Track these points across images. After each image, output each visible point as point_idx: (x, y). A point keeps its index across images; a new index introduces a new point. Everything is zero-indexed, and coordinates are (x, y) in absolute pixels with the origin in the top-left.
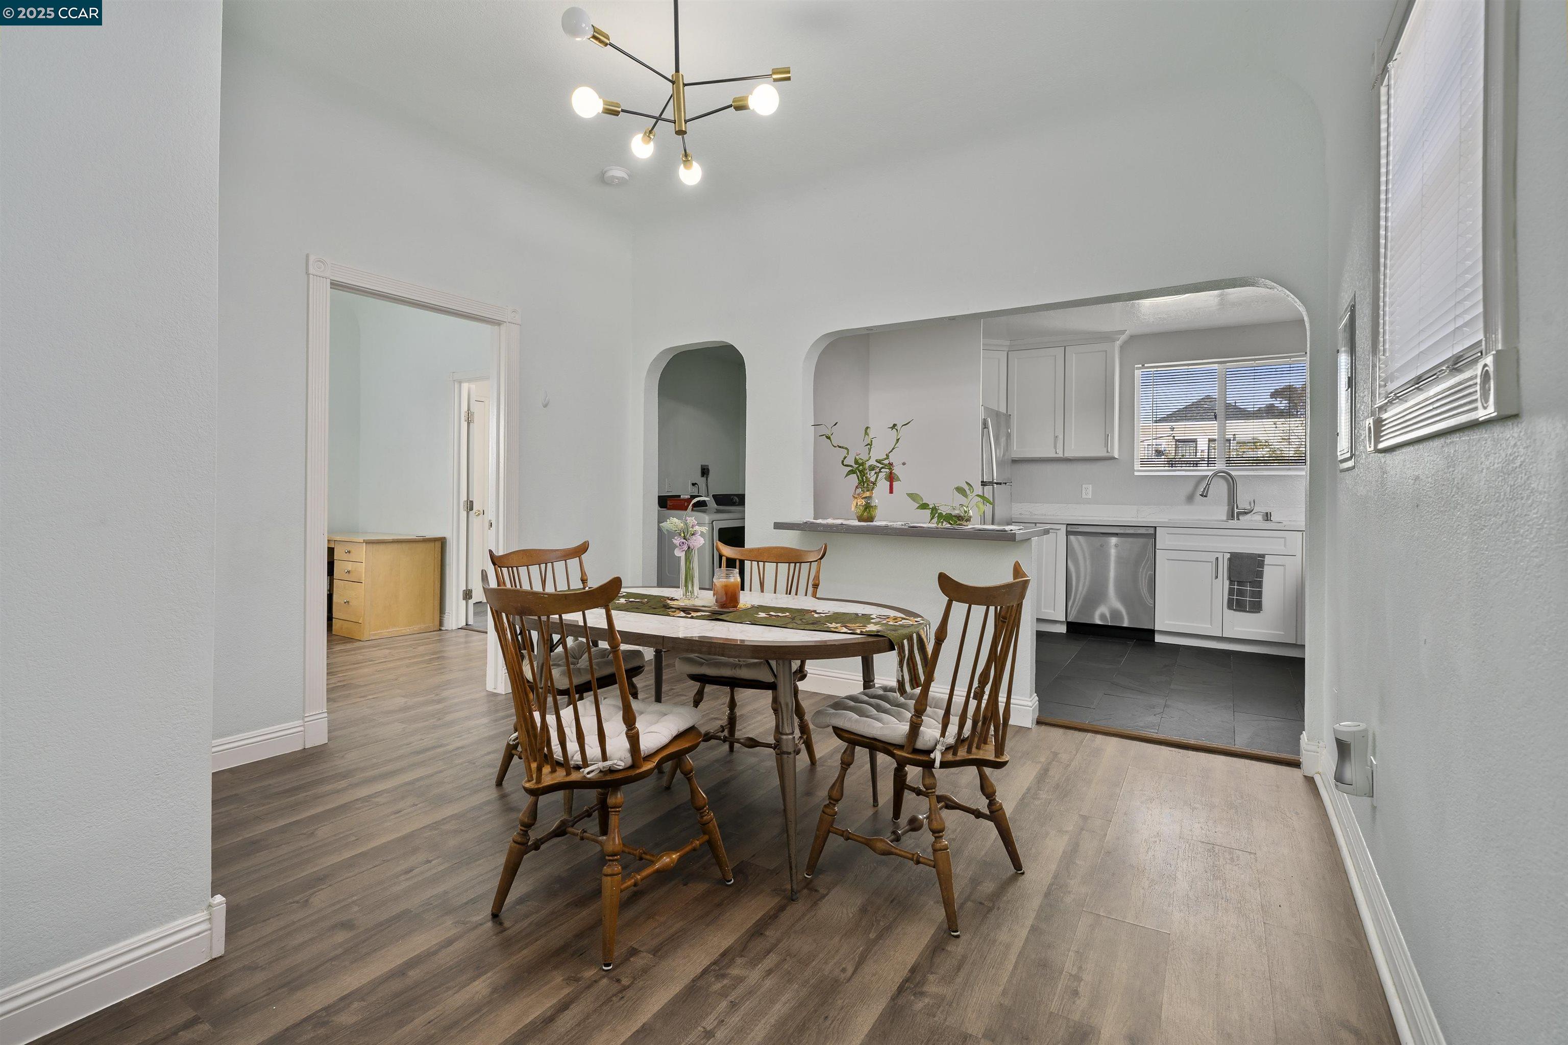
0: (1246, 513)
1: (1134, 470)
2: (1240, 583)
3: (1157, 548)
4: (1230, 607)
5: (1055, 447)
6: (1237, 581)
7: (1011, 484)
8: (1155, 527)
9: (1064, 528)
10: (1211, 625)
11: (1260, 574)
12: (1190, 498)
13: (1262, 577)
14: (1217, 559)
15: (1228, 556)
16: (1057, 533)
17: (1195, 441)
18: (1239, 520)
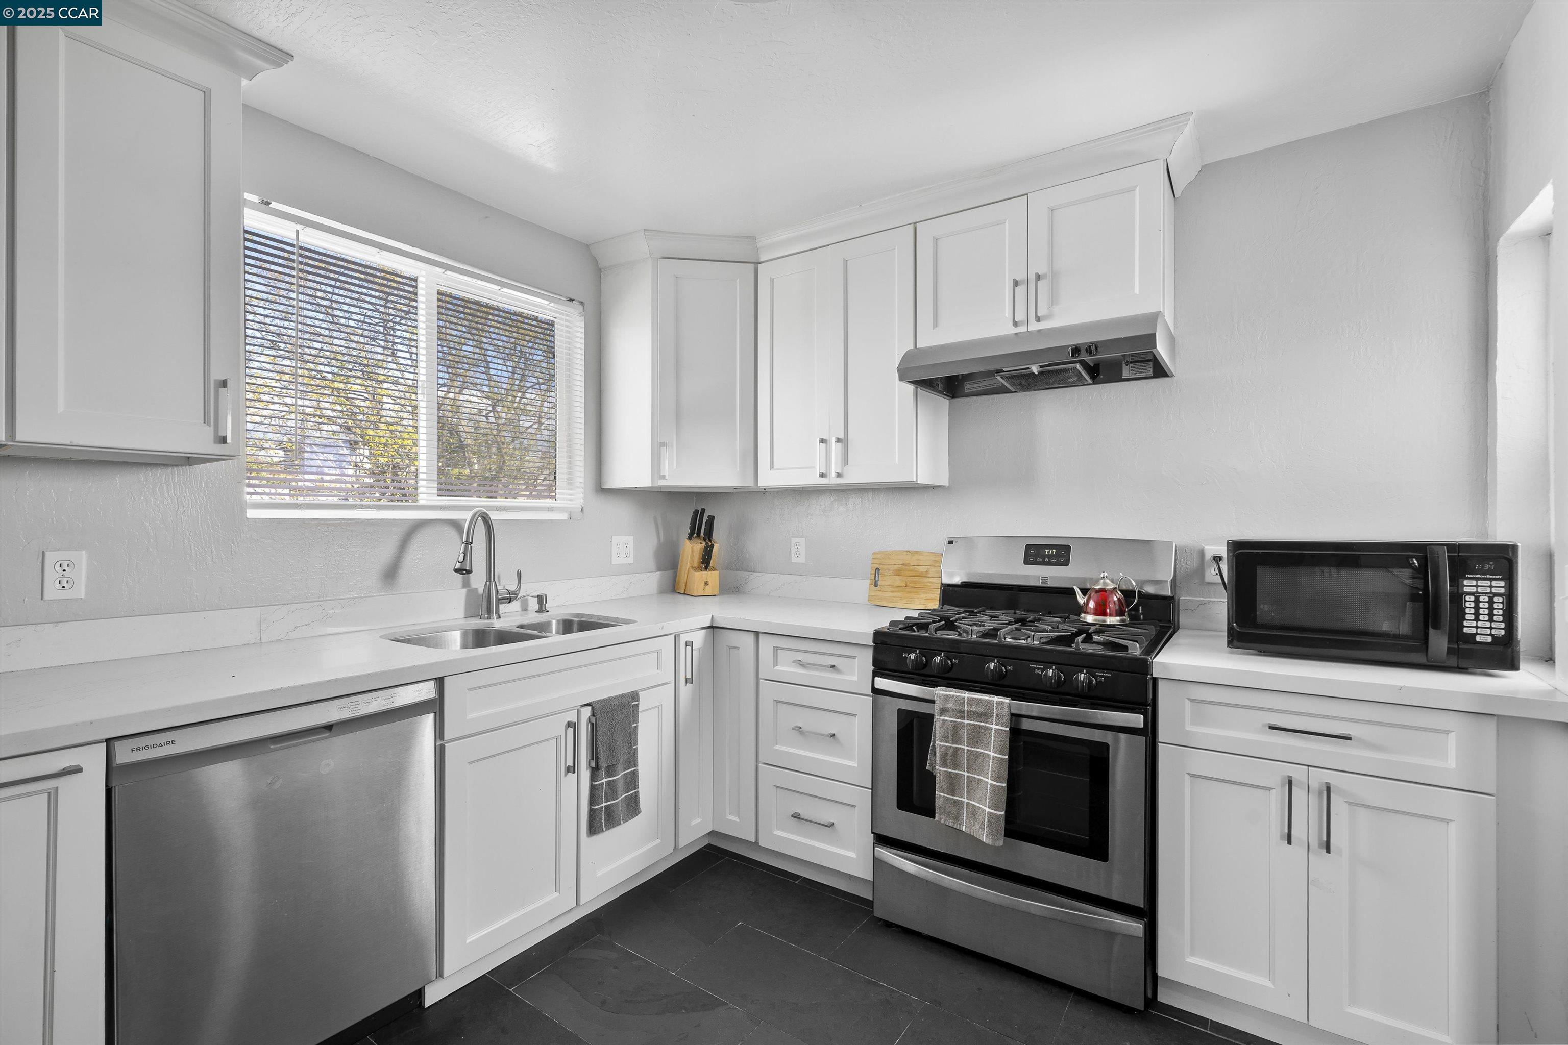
0: (510, 600)
1: (243, 505)
2: (611, 769)
3: (447, 736)
4: (595, 829)
6: (605, 767)
8: (441, 678)
10: (558, 890)
11: (635, 736)
12: (390, 575)
13: (636, 742)
14: (569, 725)
15: (587, 712)
18: (499, 617)
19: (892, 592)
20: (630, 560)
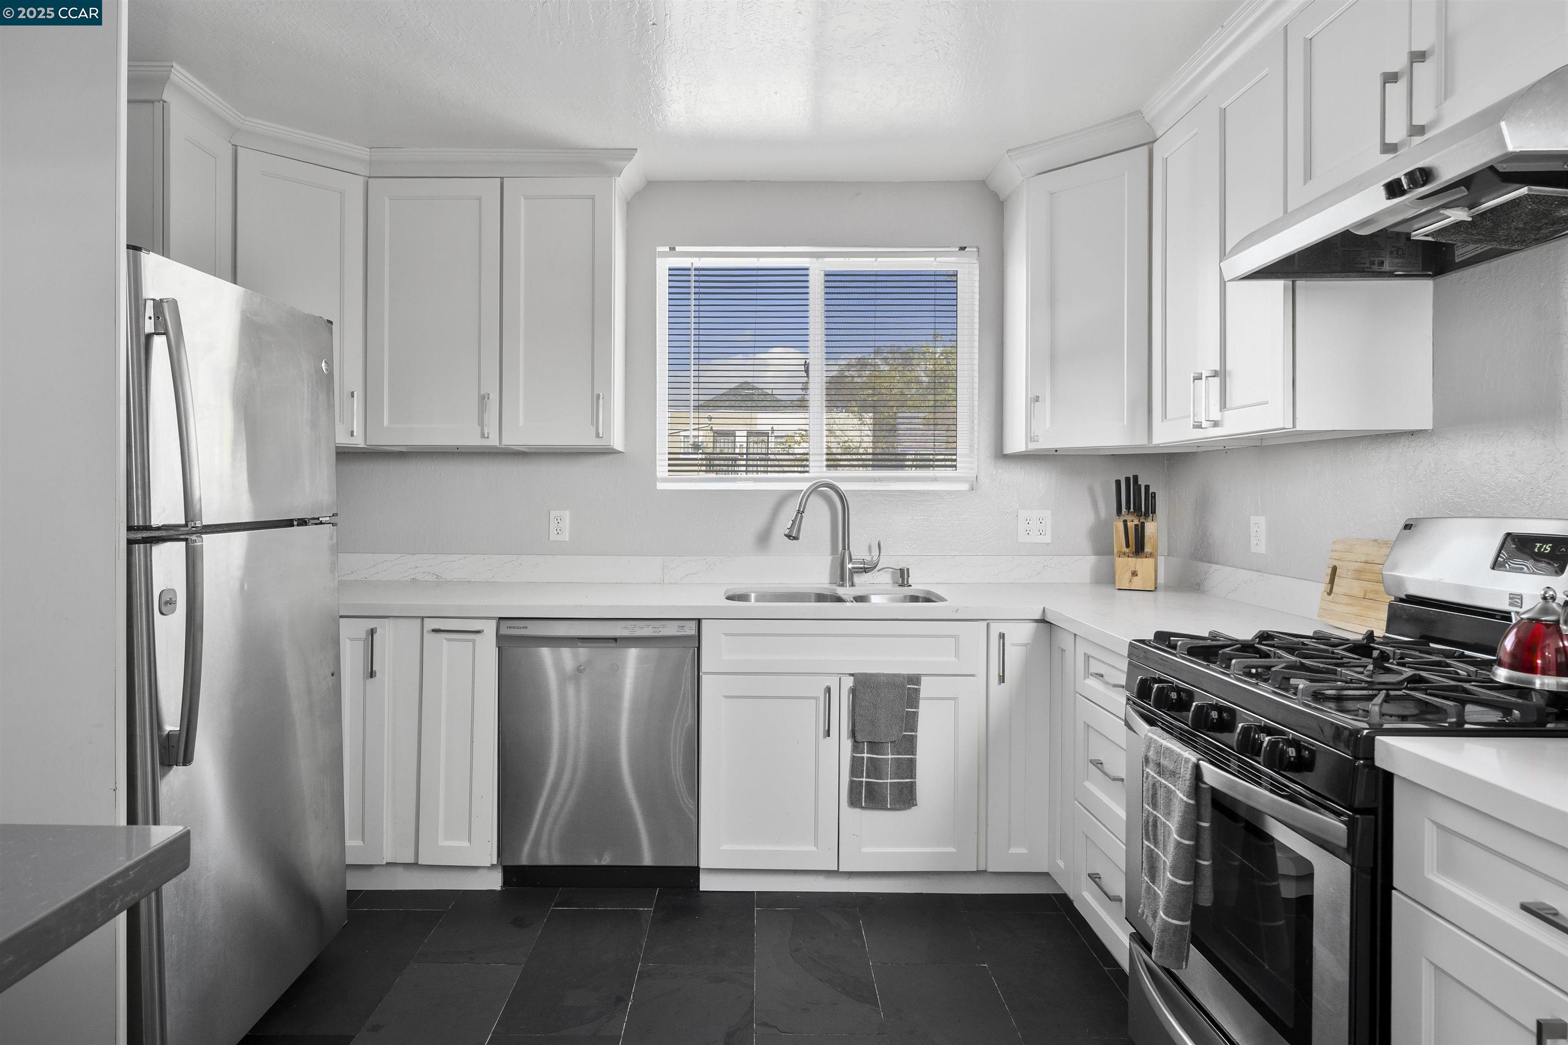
0: (866, 570)
1: (655, 479)
2: (875, 746)
3: (704, 668)
4: (854, 802)
5: (481, 423)
6: (867, 742)
7: (334, 520)
8: (699, 621)
9: (490, 628)
10: (816, 845)
11: (911, 722)
12: (764, 539)
13: (914, 728)
14: (828, 690)
15: (849, 682)
16: (474, 641)
17: (732, 434)
18: (853, 585)
19: (1347, 604)
20: (1047, 539)
